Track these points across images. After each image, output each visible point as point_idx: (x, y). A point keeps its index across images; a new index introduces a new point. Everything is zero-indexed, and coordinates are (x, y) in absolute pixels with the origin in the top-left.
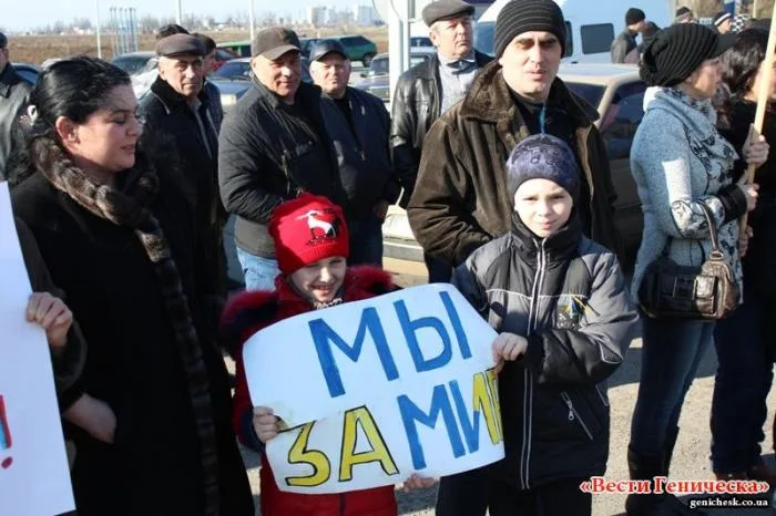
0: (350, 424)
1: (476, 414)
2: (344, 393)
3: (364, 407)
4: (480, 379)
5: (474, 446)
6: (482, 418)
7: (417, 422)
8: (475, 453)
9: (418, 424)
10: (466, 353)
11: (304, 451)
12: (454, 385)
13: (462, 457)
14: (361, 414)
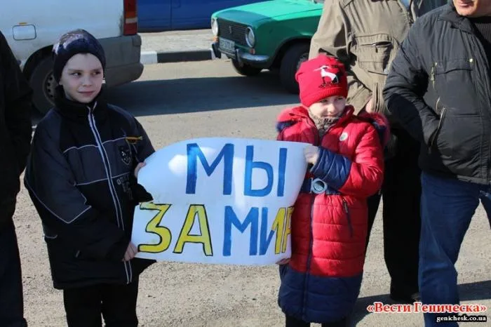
0: (191, 214)
1: (272, 232)
2: (194, 193)
3: (203, 205)
4: (283, 212)
5: (263, 252)
6: (274, 236)
7: (233, 225)
8: (262, 256)
9: (233, 227)
10: (280, 192)
11: (157, 226)
12: (265, 211)
13: (254, 256)
14: (200, 209)
